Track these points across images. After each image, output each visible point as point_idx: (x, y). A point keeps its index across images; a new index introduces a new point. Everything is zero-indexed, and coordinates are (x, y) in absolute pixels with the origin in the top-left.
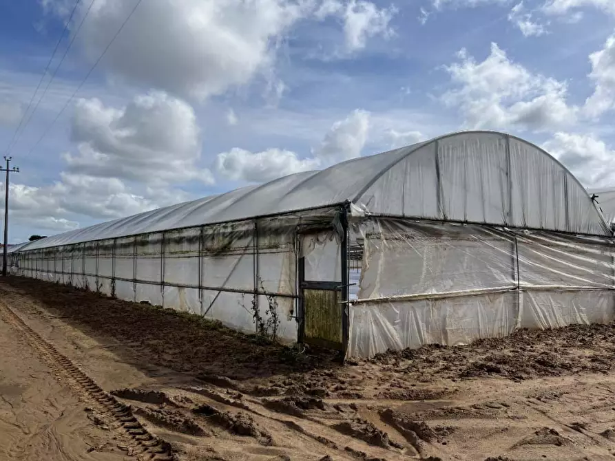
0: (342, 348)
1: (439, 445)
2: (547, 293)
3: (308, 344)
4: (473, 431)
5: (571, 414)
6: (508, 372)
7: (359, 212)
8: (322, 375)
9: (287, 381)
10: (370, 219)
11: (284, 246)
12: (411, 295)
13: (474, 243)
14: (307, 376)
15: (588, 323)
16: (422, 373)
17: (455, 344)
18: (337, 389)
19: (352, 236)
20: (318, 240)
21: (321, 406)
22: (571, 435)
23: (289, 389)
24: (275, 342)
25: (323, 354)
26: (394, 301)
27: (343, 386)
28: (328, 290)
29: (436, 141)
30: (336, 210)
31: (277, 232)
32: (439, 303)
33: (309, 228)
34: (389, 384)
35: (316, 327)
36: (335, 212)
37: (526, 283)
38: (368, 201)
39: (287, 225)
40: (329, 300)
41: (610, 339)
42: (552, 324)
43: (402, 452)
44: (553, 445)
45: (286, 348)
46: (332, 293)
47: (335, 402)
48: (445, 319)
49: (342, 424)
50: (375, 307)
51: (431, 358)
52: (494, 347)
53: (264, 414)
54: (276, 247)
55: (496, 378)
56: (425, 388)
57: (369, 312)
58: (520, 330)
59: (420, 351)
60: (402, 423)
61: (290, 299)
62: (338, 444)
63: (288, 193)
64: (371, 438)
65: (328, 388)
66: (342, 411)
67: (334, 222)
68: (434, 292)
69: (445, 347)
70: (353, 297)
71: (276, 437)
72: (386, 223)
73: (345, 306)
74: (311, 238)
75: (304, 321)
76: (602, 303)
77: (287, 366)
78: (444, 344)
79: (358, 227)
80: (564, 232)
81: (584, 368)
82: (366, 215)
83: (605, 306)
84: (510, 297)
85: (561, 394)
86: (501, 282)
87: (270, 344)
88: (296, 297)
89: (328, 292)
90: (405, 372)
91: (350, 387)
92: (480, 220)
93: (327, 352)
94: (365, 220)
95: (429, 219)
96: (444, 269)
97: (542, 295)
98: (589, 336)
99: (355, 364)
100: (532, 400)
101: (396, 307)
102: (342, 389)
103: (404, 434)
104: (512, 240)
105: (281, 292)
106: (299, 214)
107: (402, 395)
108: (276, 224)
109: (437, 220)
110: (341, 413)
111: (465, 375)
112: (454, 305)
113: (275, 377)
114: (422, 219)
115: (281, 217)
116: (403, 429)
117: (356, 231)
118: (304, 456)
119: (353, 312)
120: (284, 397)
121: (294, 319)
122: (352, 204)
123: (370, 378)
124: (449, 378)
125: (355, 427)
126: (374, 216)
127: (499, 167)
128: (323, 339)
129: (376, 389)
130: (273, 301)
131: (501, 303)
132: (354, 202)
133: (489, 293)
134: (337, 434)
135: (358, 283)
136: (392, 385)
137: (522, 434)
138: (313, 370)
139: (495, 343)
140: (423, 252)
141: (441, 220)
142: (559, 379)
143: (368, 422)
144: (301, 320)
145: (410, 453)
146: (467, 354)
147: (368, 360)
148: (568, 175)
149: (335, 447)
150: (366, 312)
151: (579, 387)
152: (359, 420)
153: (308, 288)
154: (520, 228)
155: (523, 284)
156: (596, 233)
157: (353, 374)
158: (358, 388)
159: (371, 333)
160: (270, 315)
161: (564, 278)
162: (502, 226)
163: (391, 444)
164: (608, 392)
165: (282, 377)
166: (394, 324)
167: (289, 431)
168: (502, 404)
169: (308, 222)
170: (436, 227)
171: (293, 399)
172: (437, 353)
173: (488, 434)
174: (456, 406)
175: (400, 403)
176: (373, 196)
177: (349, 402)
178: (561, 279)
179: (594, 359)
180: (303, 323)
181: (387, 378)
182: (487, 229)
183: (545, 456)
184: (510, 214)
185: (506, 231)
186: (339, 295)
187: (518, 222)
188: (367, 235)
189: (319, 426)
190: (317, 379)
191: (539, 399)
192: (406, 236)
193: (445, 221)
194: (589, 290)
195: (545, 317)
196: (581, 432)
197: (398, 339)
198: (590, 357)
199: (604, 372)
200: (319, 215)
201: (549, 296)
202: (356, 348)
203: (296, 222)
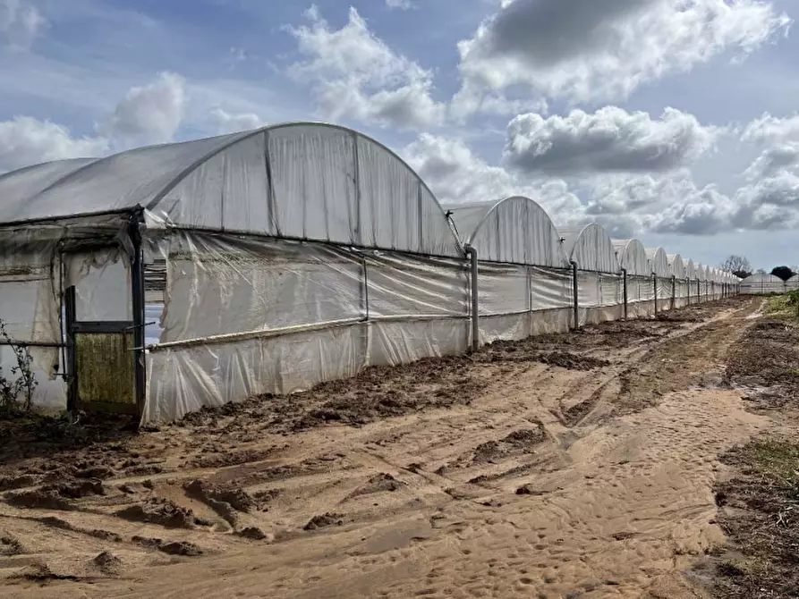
0: (136, 411)
1: (260, 513)
2: (398, 323)
3: (85, 410)
4: (301, 490)
5: (409, 456)
6: (349, 417)
7: (158, 223)
8: (105, 450)
9: (47, 465)
10: (175, 232)
11: (38, 271)
12: (235, 334)
13: (316, 267)
14: (81, 455)
15: (440, 355)
16: (246, 431)
17: (292, 391)
18: (125, 466)
19: (148, 256)
20: (94, 261)
21: (99, 490)
22: (406, 478)
23: (50, 474)
24: (30, 411)
25: (110, 423)
26: (211, 343)
27: (135, 460)
28: (115, 333)
29: (265, 131)
30: (122, 218)
31: (26, 249)
32: (272, 342)
33: (79, 243)
34: (200, 450)
35: (96, 386)
36: (121, 221)
37: (377, 313)
38: (170, 207)
39: (44, 238)
40: (115, 348)
41: (458, 371)
42: (404, 359)
43: (211, 529)
44: (387, 492)
45: (50, 420)
46: (119, 337)
47: (121, 482)
48: (279, 361)
49: (129, 508)
50: (185, 352)
51: (259, 411)
52: (336, 391)
53: (8, 513)
54: (26, 272)
55: (335, 426)
56: (247, 449)
57: (175, 359)
58: (368, 368)
59: (244, 405)
60: (213, 495)
61: (53, 350)
62: (122, 535)
63: (44, 191)
64: (171, 519)
65: (113, 465)
66: (132, 493)
67: (119, 235)
68: (266, 328)
69: (279, 397)
70: (150, 341)
71: (25, 541)
72: (199, 239)
73: (139, 354)
74: (84, 259)
75: (76, 377)
76: (454, 333)
77: (49, 445)
78: (277, 392)
79: (156, 243)
80: (417, 254)
81: (429, 403)
82: (168, 227)
83: (457, 335)
84: (357, 330)
85: (402, 435)
86: (348, 313)
87: (22, 415)
88: (63, 345)
89: (113, 337)
90: (224, 432)
91: (146, 461)
92: (322, 237)
93: (115, 419)
94: (167, 234)
95: (258, 235)
96: (280, 300)
97: (393, 327)
98: (440, 369)
99: (156, 430)
100: (370, 445)
101: (214, 351)
102: (133, 464)
103: (216, 508)
104: (360, 262)
105: (37, 338)
106: (63, 223)
107: (217, 461)
108: (23, 237)
109: (268, 236)
110: (129, 495)
111: (299, 427)
112: (291, 344)
113: (28, 461)
114: (248, 234)
115: (31, 227)
116: (214, 501)
117: (154, 249)
118: (70, 559)
119: (151, 360)
120: (41, 487)
121: (60, 378)
122: (146, 210)
123: (176, 445)
124: (279, 432)
125: (150, 509)
126: (180, 229)
127: (344, 170)
128: (107, 402)
129: (182, 458)
130: (24, 354)
131: (348, 339)
132: (150, 207)
133: (333, 327)
134: (123, 523)
135: (158, 322)
136: (204, 451)
137: (355, 484)
138: (91, 444)
139: (338, 385)
140: (252, 277)
141: (274, 236)
142: (402, 419)
143: (168, 500)
144: (72, 378)
145: (222, 529)
146: (304, 402)
147: (174, 423)
148: (422, 187)
149: (118, 540)
150: (171, 361)
151: (421, 425)
152: (155, 499)
153: (81, 332)
154: (370, 248)
155: (373, 314)
156: (450, 254)
157: (152, 443)
158: (158, 460)
159: (178, 388)
160: (19, 373)
161: (417, 306)
162: (349, 246)
163: (198, 522)
164: (448, 428)
165: (40, 460)
166: (210, 373)
167: (48, 530)
168: (338, 455)
169: (77, 235)
170: (266, 245)
171: (55, 487)
172: (267, 404)
173: (319, 491)
174: (283, 465)
175: (212, 472)
176: (178, 201)
177: (142, 479)
178: (415, 308)
179: (439, 394)
180: (76, 381)
181: (199, 442)
182: (330, 248)
183: (376, 505)
184: (357, 231)
185: (353, 252)
186: (130, 339)
187: (367, 242)
188: (172, 256)
189: (95, 517)
190: (96, 456)
191: (378, 443)
192: (229, 256)
193: (279, 237)
194: (442, 319)
195: (396, 351)
196: (417, 473)
197: (217, 392)
198: (435, 392)
199: (447, 407)
200: (94, 225)
201: (400, 326)
202: (158, 409)
203: (59, 236)
